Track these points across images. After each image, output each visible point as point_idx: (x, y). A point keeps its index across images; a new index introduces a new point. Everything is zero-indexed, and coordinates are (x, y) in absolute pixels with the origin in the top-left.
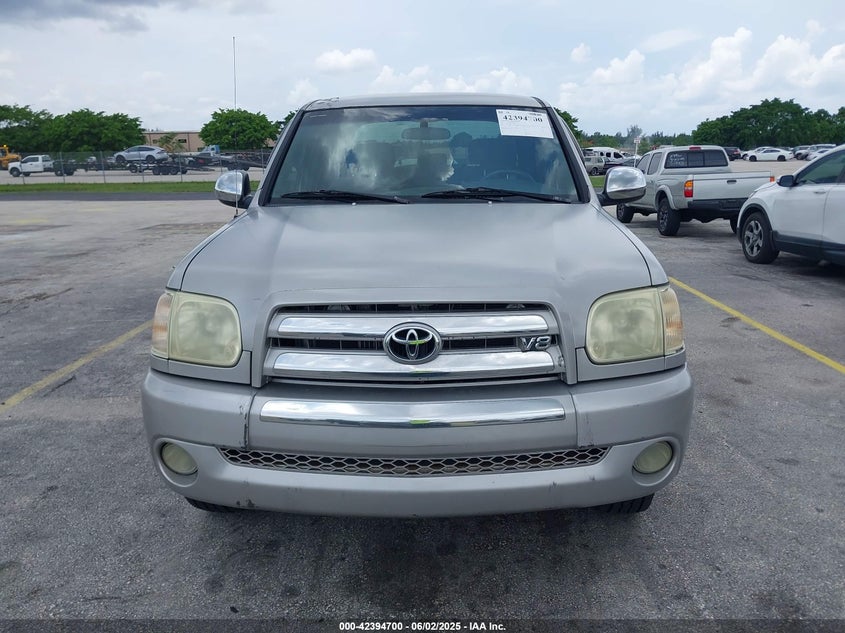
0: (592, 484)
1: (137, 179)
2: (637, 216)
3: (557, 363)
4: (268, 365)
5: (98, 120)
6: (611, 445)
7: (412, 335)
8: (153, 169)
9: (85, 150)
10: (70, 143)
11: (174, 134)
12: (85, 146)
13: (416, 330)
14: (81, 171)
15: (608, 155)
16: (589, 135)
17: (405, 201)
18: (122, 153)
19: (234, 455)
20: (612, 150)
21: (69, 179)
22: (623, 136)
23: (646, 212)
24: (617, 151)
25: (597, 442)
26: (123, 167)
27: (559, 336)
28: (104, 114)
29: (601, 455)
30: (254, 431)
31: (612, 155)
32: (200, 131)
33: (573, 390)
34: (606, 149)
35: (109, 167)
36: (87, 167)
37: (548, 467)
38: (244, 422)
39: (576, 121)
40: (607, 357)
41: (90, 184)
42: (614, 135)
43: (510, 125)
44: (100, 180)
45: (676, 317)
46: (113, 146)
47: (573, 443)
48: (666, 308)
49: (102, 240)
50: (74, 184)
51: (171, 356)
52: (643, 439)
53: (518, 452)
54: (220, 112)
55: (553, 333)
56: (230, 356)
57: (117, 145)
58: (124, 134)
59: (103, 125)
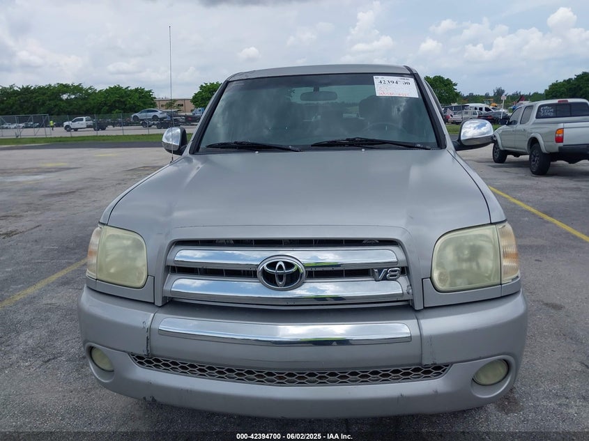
0: (435, 396)
1: (145, 131)
2: (510, 157)
3: (405, 292)
4: (166, 288)
5: (125, 92)
6: (452, 364)
7: (280, 266)
8: (157, 125)
9: (117, 113)
10: (107, 108)
11: (175, 100)
12: (117, 110)
13: (284, 262)
14: (110, 127)
15: (481, 109)
16: (465, 95)
17: (297, 149)
18: (136, 114)
19: (142, 360)
20: (484, 106)
21: (101, 133)
22: (490, 95)
23: (517, 154)
24: (487, 106)
25: (439, 361)
26: (138, 124)
27: (407, 268)
28: (129, 89)
29: (443, 371)
30: (154, 343)
31: (484, 109)
32: (191, 98)
33: (419, 315)
34: (479, 105)
35: (127, 124)
36: (114, 125)
37: (397, 380)
38: (148, 334)
39: (456, 85)
40: (451, 285)
41: (113, 136)
42: (484, 94)
43: (385, 88)
44: (120, 133)
45: (512, 250)
46: (135, 109)
47: (417, 361)
48: (503, 243)
49: (94, 179)
50: (103, 136)
51: (99, 277)
52: (480, 358)
53: (371, 368)
54: (204, 85)
55: (403, 265)
56: (139, 279)
57: (136, 109)
58: (142, 102)
59: (129, 95)
